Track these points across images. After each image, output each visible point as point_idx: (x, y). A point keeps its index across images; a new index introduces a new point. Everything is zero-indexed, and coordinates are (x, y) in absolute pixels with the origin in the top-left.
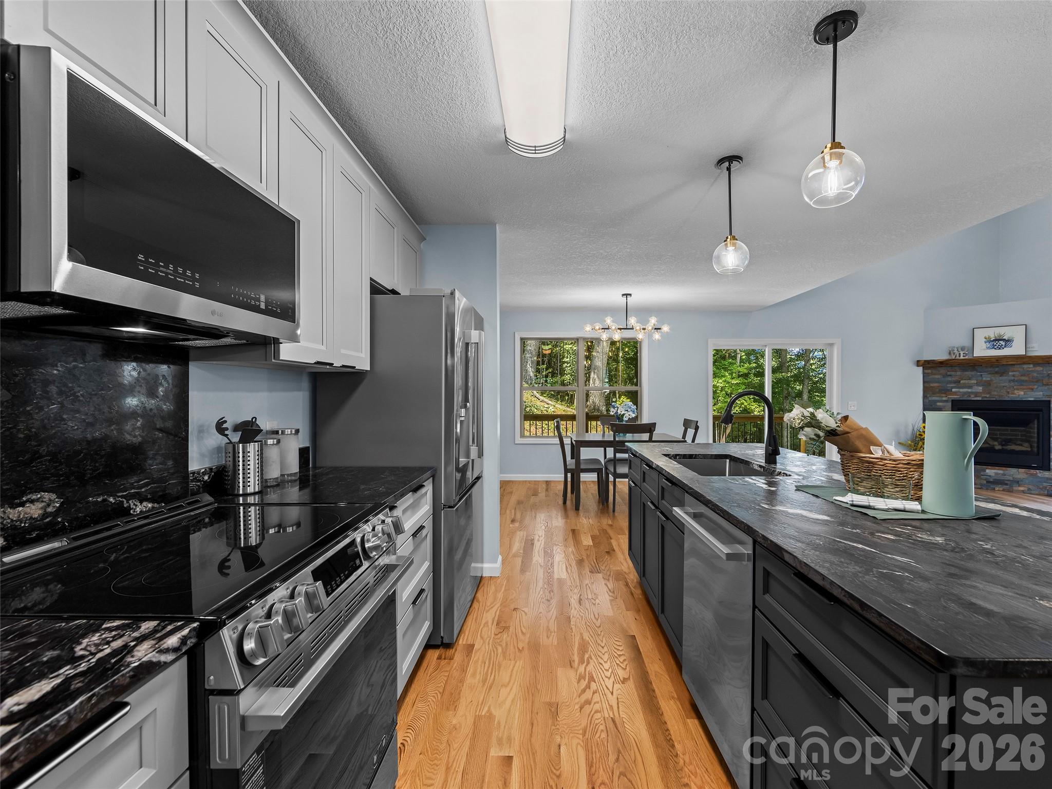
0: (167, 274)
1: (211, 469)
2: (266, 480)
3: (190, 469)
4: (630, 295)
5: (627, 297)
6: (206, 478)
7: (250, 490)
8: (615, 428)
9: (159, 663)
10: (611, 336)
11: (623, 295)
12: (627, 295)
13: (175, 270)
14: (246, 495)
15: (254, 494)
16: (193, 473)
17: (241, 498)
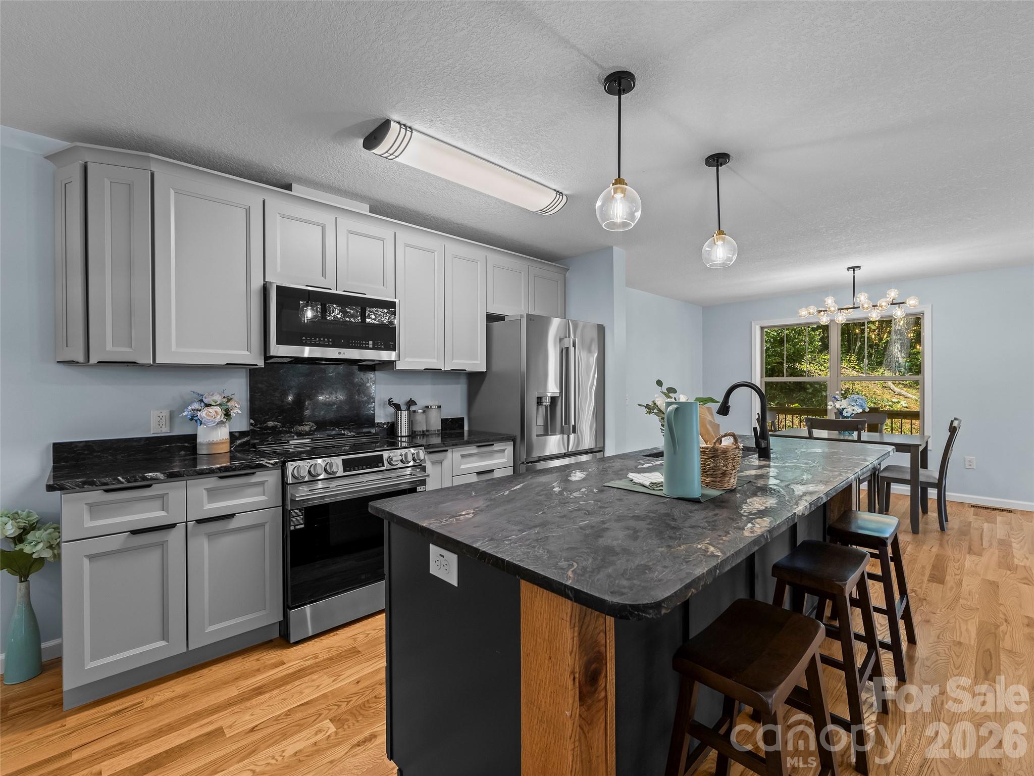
0: (315, 342)
1: (388, 423)
2: (415, 432)
3: (376, 422)
4: (859, 267)
5: (854, 270)
6: (385, 426)
7: (404, 434)
8: (809, 423)
9: (266, 465)
10: (832, 318)
11: (849, 269)
12: (854, 268)
13: (320, 340)
14: (402, 437)
15: (405, 436)
16: (378, 423)
17: (399, 438)
